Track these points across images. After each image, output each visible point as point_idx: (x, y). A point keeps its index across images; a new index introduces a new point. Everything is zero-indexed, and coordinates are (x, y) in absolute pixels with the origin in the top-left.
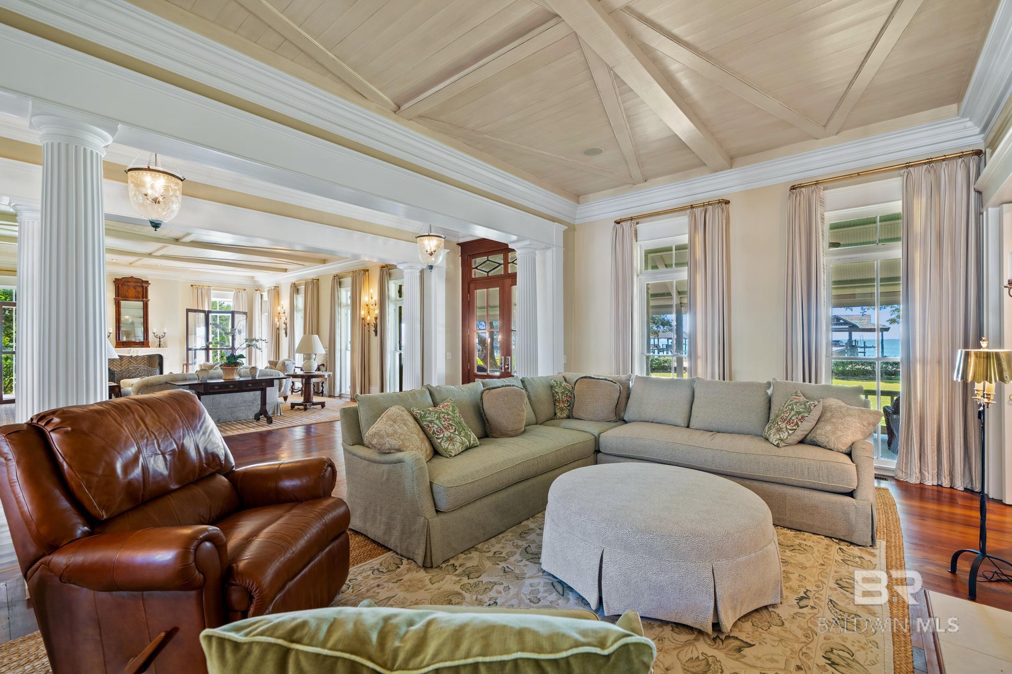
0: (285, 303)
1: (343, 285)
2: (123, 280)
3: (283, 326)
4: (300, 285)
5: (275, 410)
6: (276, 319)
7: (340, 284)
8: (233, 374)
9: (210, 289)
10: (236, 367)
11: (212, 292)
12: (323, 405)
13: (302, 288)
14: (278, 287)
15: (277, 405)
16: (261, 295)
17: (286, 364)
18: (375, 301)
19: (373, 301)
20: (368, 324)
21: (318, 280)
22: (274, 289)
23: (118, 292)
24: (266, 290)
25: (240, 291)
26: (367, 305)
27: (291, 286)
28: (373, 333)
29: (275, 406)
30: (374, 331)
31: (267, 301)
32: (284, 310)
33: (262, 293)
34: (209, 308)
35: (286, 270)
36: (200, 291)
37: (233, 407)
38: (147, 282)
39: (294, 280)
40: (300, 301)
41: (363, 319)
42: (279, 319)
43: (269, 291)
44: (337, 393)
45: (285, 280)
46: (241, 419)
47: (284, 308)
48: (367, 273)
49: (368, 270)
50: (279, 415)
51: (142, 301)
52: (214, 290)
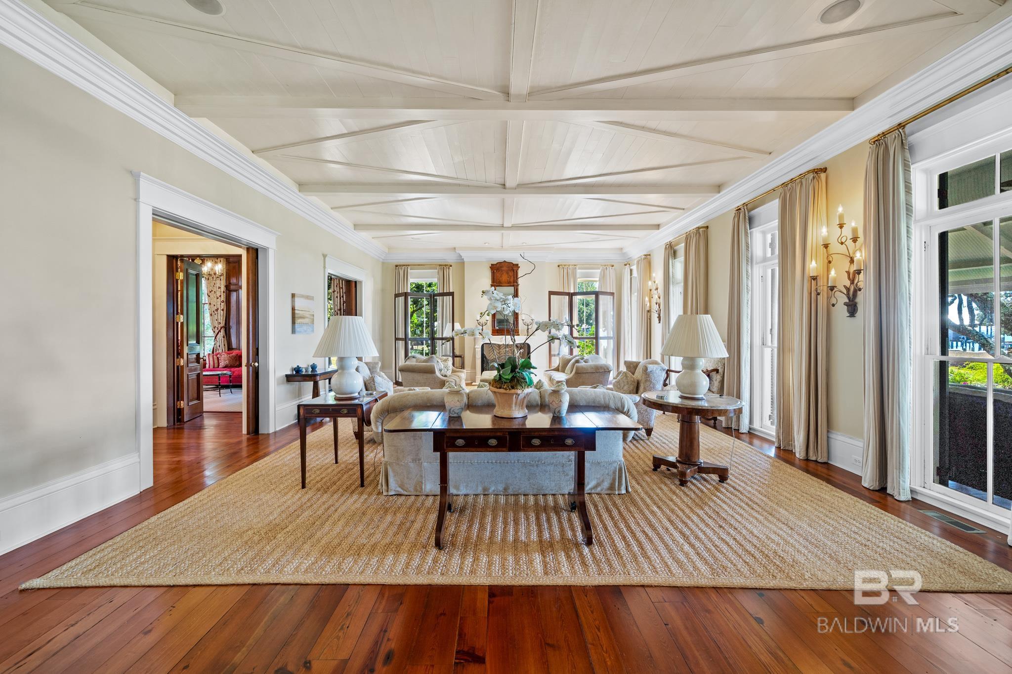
0: (658, 275)
1: (756, 221)
2: (498, 265)
3: (655, 308)
4: (678, 244)
5: (614, 480)
6: (647, 299)
7: (751, 221)
8: (510, 406)
9: (576, 268)
10: (513, 391)
11: (579, 271)
12: (723, 474)
13: (681, 248)
14: (650, 255)
15: (620, 470)
16: (631, 270)
17: (649, 370)
18: (855, 231)
19: (847, 232)
20: (832, 288)
21: (707, 227)
22: (645, 259)
23: (494, 278)
24: (636, 262)
25: (608, 267)
26: (826, 246)
27: (666, 248)
28: (841, 310)
29: (614, 473)
30: (845, 304)
31: (636, 277)
32: (657, 285)
33: (631, 268)
34: (574, 290)
35: (658, 227)
36: (565, 271)
37: (533, 466)
38: (517, 265)
39: (667, 240)
40: (678, 268)
41: (814, 278)
42: (651, 297)
43: (638, 262)
44: (744, 428)
45: (657, 241)
46: (547, 492)
47: (656, 282)
48: (823, 175)
49: (824, 170)
50: (624, 492)
51: (513, 286)
52: (579, 269)
